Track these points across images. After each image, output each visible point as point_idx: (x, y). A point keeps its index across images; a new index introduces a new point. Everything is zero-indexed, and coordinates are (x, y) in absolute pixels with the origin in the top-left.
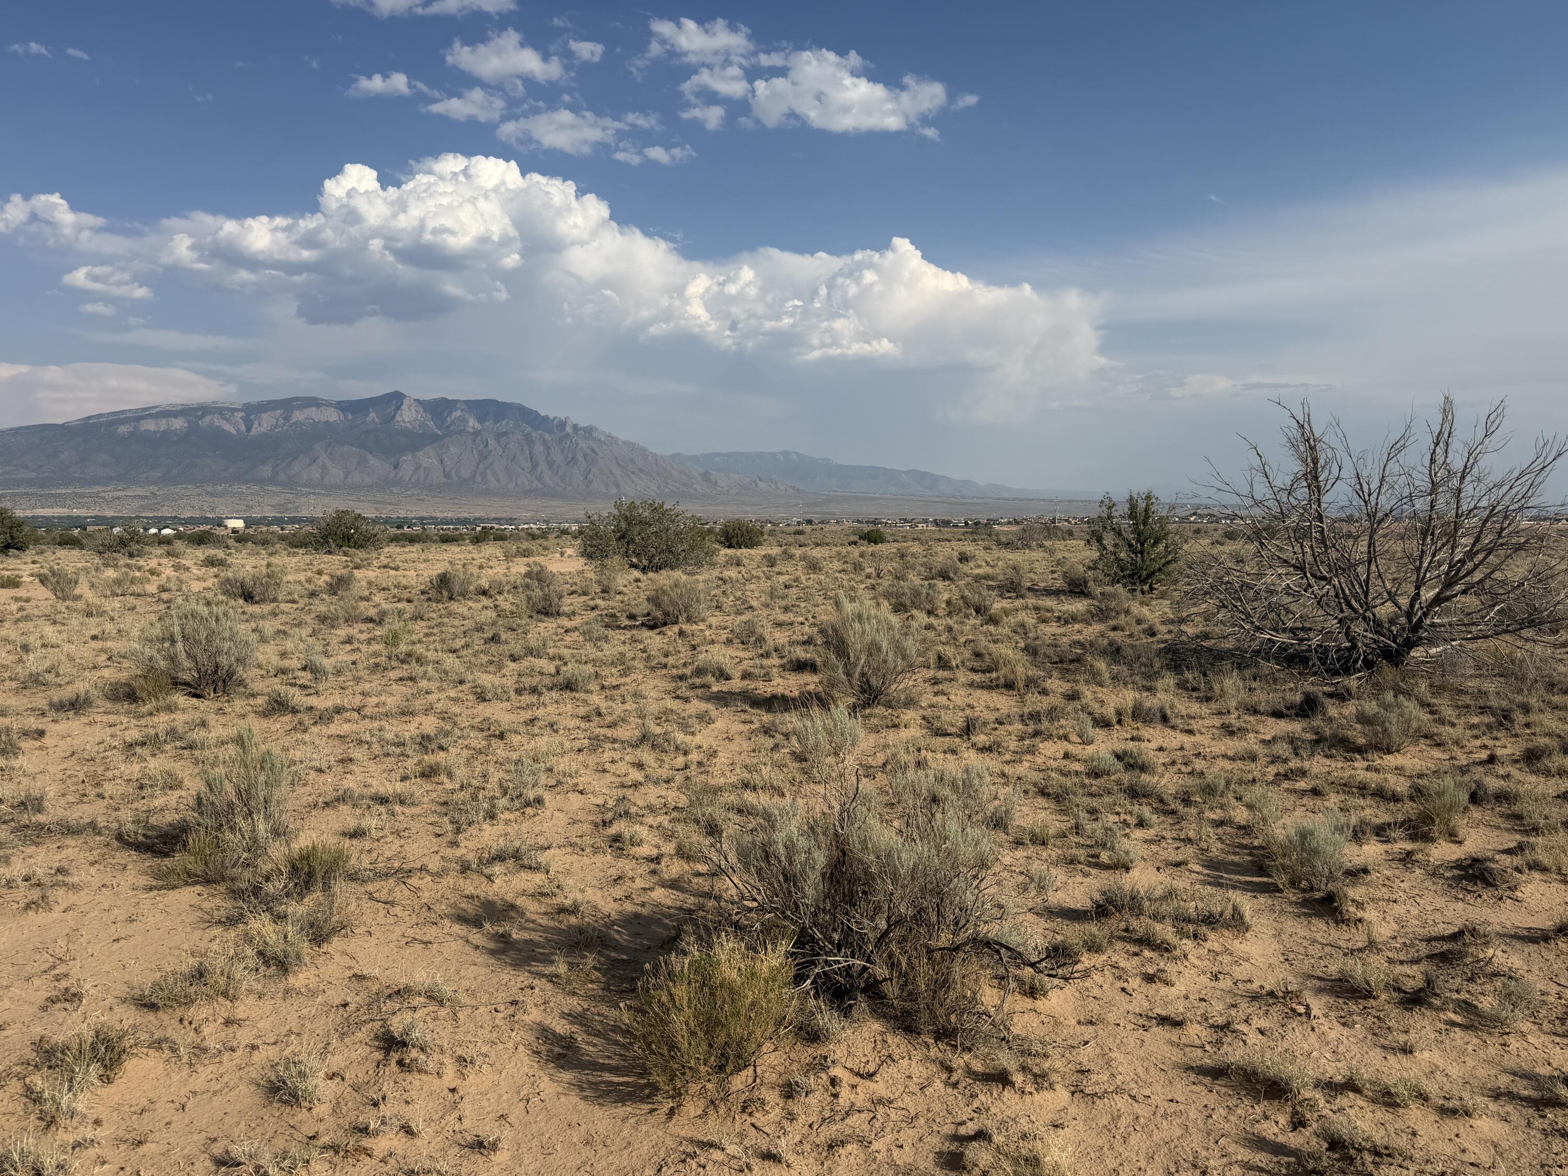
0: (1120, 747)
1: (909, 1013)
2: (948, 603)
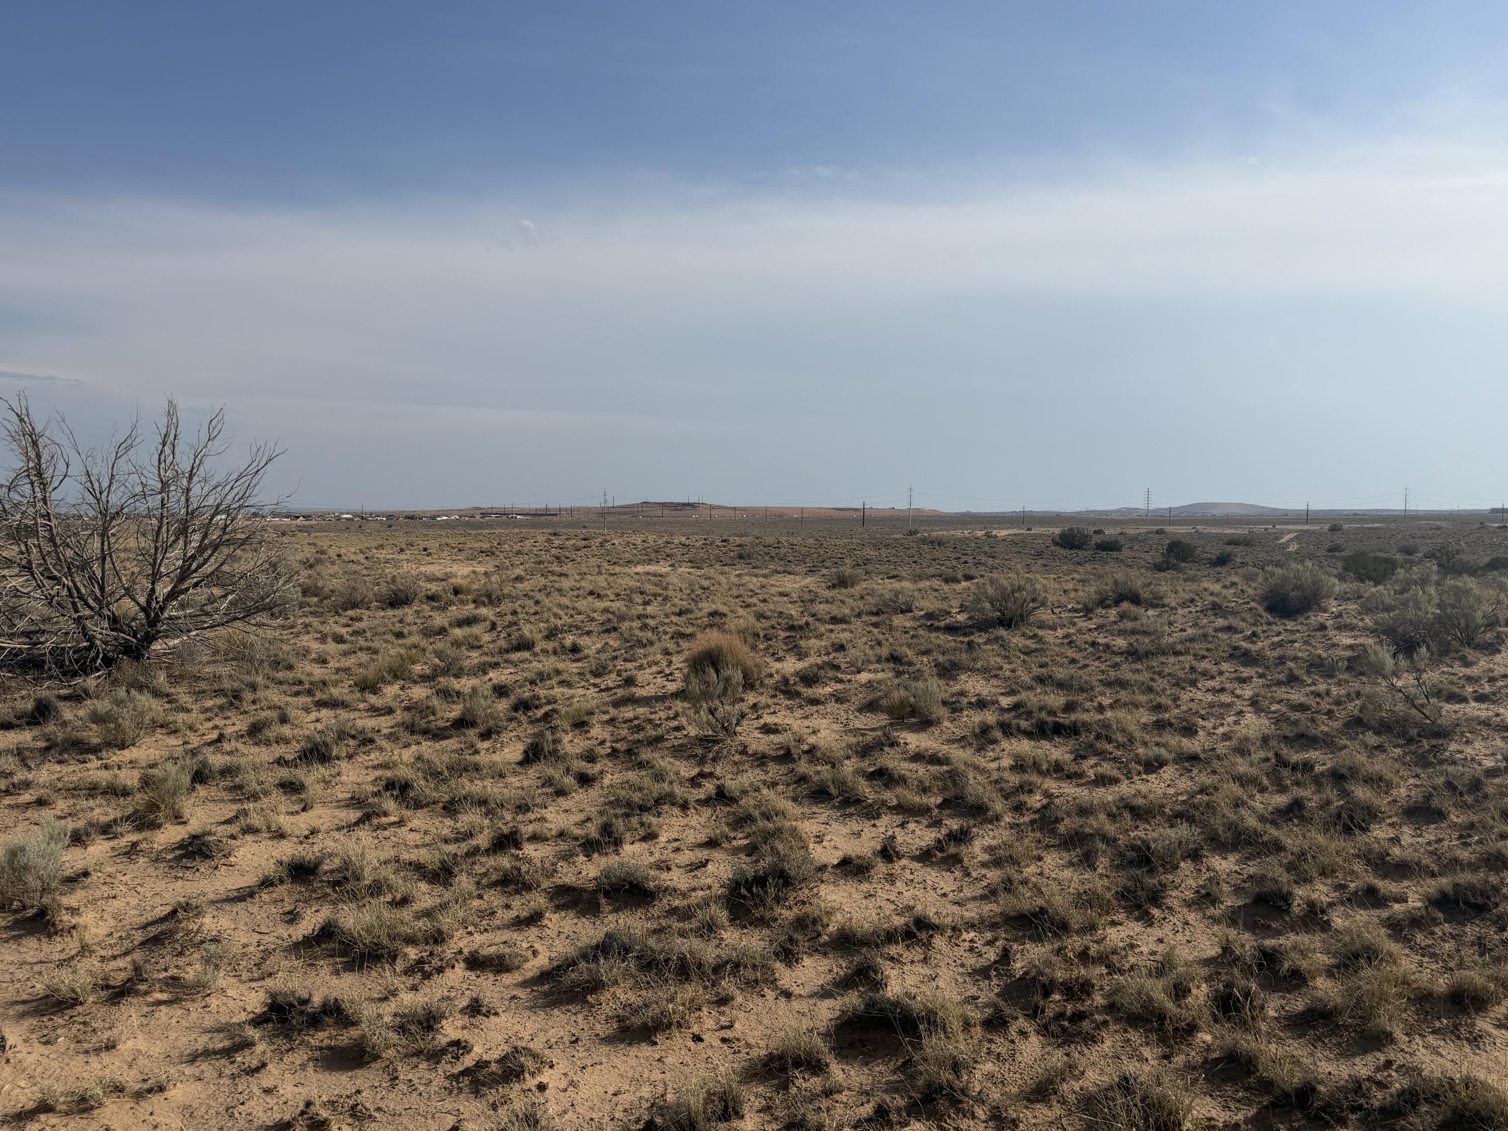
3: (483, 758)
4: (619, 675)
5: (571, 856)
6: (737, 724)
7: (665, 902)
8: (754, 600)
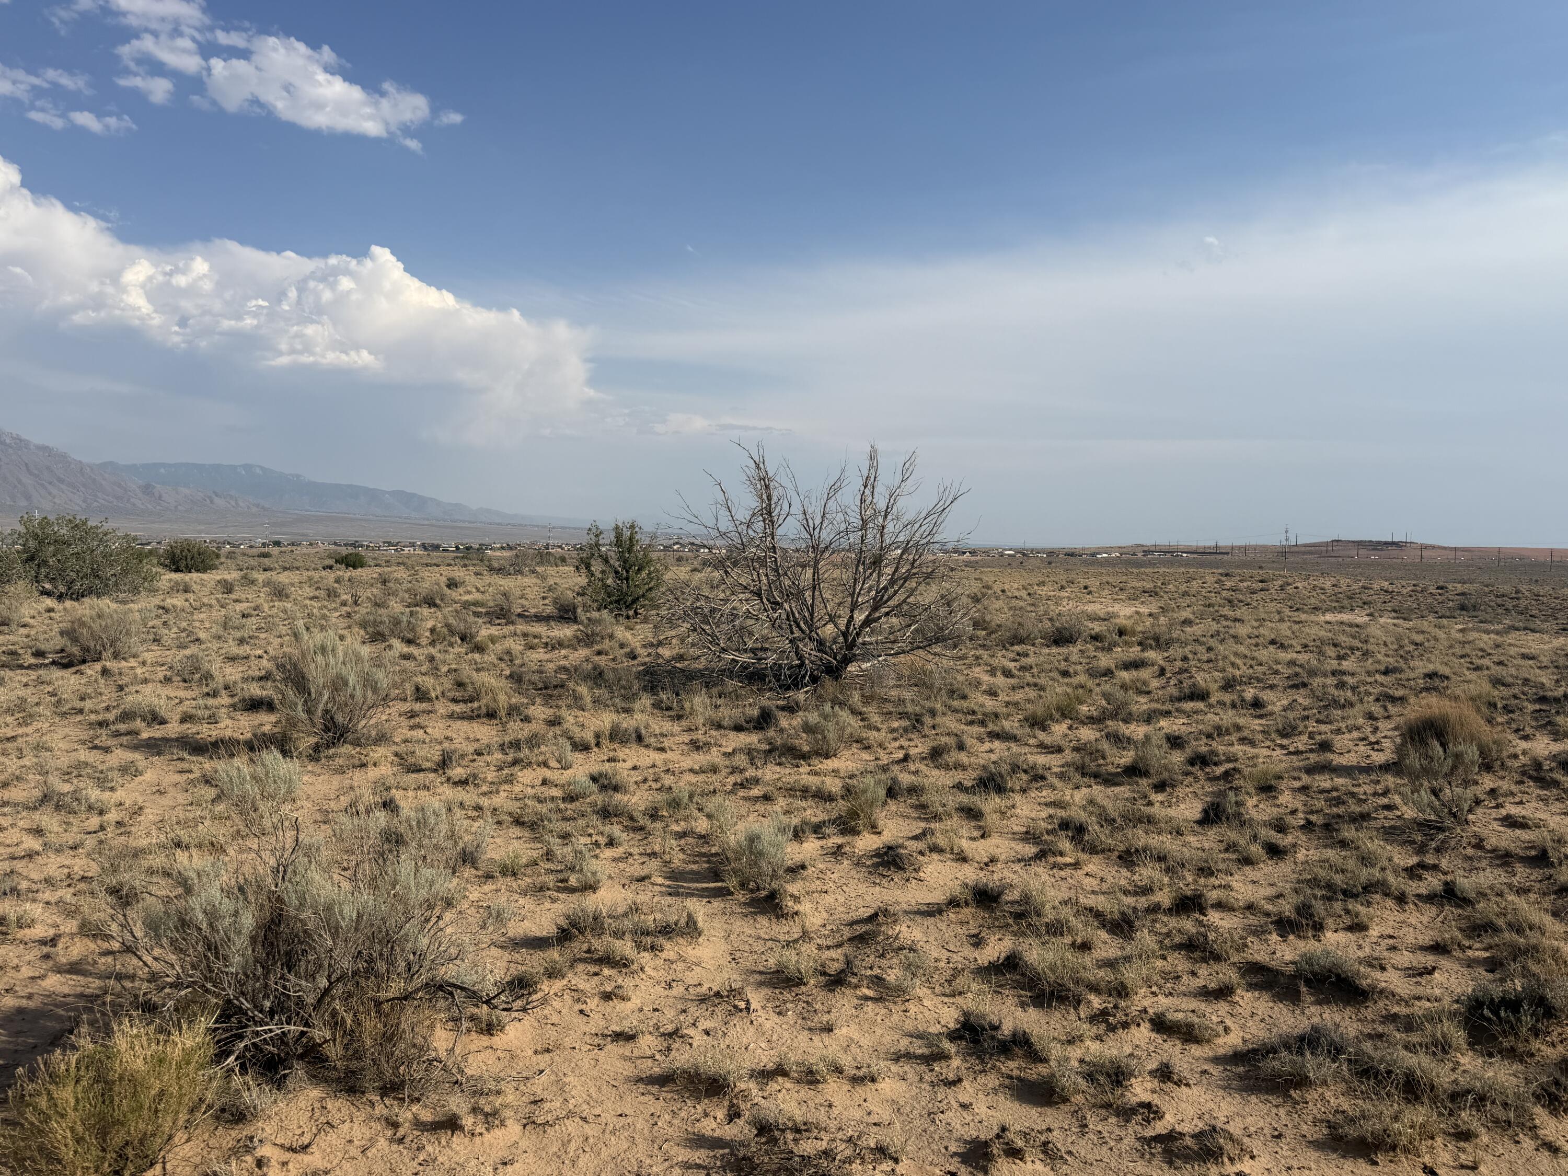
0: (595, 769)
1: (353, 1072)
2: (432, 630)
3: (1157, 811)
4: (1311, 737)
5: (1263, 932)
6: (1470, 811)
7: (1382, 1005)
8: (1486, 662)
